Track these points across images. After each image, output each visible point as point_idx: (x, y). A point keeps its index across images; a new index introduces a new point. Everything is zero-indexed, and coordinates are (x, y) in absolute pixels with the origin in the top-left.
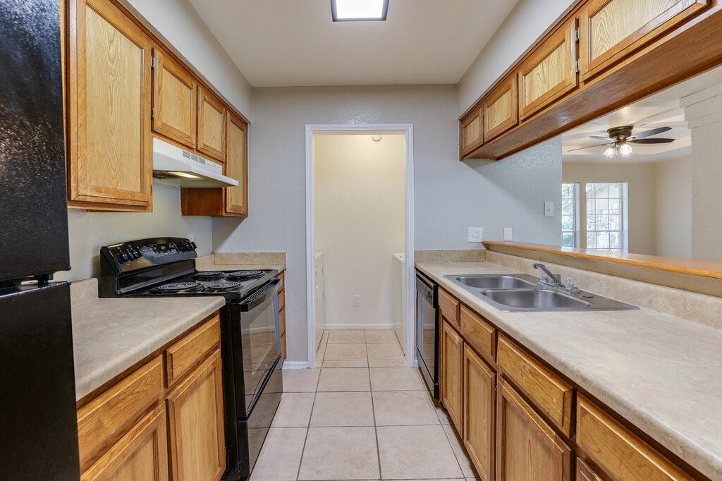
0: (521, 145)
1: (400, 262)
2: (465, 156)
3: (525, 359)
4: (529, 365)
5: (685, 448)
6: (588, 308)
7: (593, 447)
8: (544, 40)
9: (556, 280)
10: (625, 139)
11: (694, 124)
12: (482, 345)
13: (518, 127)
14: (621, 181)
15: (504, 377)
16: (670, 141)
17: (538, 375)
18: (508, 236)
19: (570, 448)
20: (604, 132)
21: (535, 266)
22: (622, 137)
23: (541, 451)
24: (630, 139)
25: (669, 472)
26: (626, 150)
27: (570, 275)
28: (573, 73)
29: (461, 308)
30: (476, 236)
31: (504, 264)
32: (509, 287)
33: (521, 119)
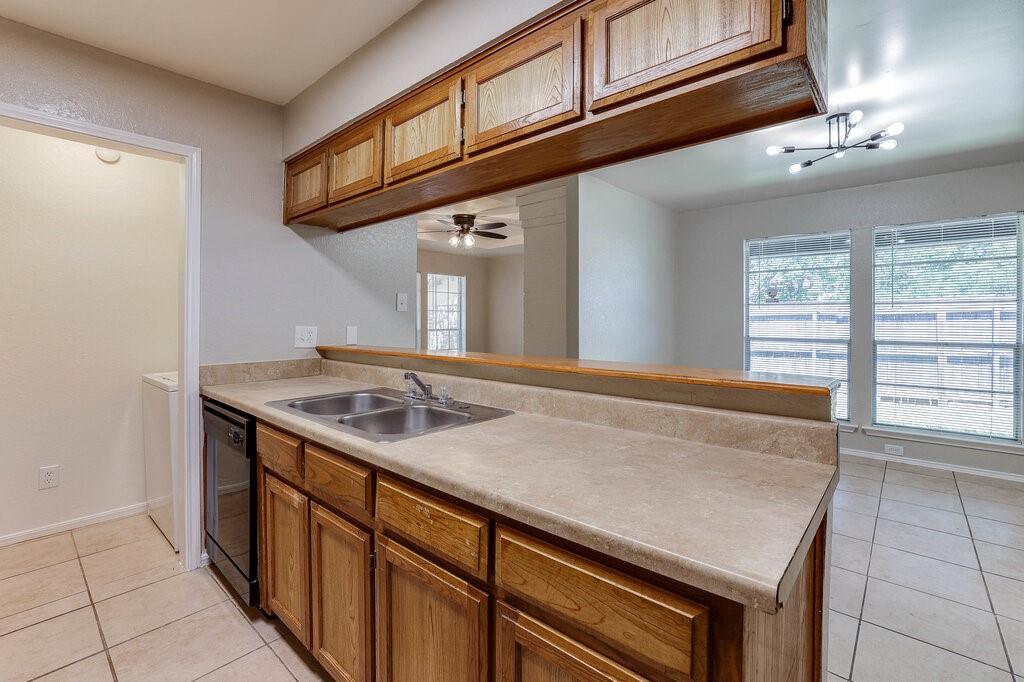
0: (376, 215)
1: (165, 389)
2: (293, 218)
3: (421, 501)
4: (428, 507)
5: (611, 543)
6: (470, 421)
7: (518, 580)
8: (422, 89)
9: (426, 390)
10: (468, 229)
11: (527, 224)
12: (348, 498)
13: (381, 191)
14: (459, 274)
15: (388, 533)
16: (503, 237)
17: (443, 517)
18: (352, 338)
19: (487, 592)
20: (449, 216)
21: (406, 377)
22: (466, 226)
23: (447, 613)
24: (472, 229)
25: (595, 573)
26: (469, 240)
27: (442, 385)
28: (457, 141)
29: (307, 450)
30: (306, 339)
31: (350, 376)
32: (365, 409)
33: (386, 181)
